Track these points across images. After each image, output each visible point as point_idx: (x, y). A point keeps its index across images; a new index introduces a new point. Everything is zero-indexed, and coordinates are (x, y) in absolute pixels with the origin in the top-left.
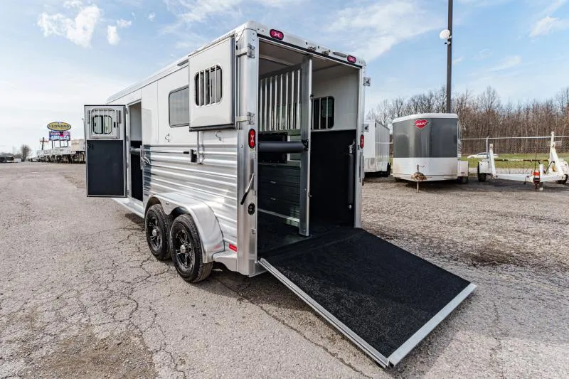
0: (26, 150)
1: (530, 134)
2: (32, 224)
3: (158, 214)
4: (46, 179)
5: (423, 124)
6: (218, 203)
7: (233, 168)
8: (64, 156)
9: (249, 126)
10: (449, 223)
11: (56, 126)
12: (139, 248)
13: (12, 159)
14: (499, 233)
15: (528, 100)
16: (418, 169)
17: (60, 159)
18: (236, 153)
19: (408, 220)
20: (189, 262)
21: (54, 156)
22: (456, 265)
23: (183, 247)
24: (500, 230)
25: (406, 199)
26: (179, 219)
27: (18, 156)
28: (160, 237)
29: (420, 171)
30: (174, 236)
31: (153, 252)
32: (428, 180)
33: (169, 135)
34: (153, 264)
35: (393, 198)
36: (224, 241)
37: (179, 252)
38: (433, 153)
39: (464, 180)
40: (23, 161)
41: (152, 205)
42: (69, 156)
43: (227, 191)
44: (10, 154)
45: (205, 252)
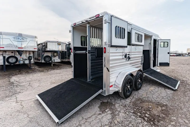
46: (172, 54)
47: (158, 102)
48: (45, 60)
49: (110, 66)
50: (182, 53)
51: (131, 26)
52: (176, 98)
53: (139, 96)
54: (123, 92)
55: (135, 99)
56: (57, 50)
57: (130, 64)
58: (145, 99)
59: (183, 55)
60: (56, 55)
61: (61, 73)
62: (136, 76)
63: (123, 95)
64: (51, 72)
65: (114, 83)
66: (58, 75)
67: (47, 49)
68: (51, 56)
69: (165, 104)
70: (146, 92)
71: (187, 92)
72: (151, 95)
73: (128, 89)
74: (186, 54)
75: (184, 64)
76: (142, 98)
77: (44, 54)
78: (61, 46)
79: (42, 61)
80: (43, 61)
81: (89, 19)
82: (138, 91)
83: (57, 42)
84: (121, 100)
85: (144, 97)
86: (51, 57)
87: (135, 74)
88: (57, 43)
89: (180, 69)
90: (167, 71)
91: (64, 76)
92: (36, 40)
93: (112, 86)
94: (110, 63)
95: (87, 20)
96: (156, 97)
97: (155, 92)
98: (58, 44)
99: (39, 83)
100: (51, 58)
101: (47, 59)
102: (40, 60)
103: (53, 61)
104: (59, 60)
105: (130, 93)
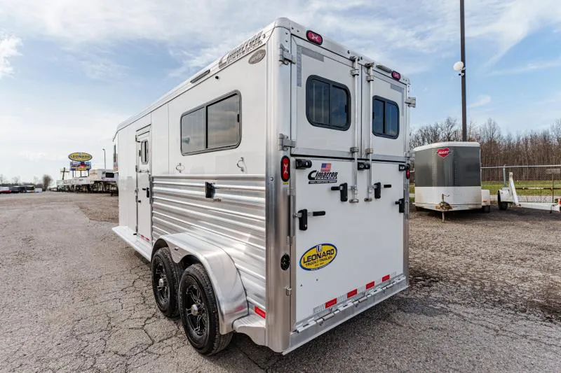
0: (47, 180)
1: (530, 162)
2: (26, 265)
3: (164, 260)
4: (59, 210)
5: (446, 152)
6: (239, 250)
7: (261, 208)
8: (83, 185)
9: (282, 152)
10: (491, 260)
11: (77, 157)
12: (144, 298)
13: (32, 189)
14: (553, 272)
15: (526, 131)
16: (443, 198)
17: (80, 189)
18: (264, 188)
19: (445, 255)
20: (202, 327)
21: (73, 186)
22: (528, 319)
23: (195, 307)
24: (552, 268)
25: (435, 230)
26: (189, 269)
27: (39, 186)
28: (167, 288)
29: (446, 200)
30: (184, 292)
31: (160, 306)
32: (454, 209)
33: (180, 164)
34: (158, 324)
35: (420, 229)
36: (248, 301)
37: (190, 312)
38: (456, 182)
39: (486, 209)
40: (44, 190)
41: (158, 248)
42: (88, 186)
43: (249, 235)
44: (31, 184)
45: (222, 314)
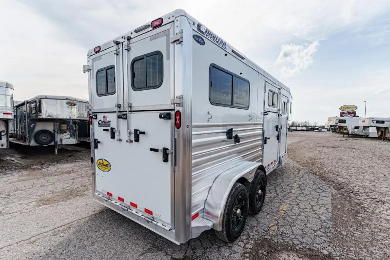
11: (346, 108)
46: (299, 126)
47: (309, 249)
48: (36, 141)
49: (193, 161)
50: (316, 126)
51: (243, 60)
52: (343, 233)
53: (261, 232)
54: (226, 229)
55: (252, 242)
56: (68, 117)
57: (239, 152)
58: (276, 241)
59: (318, 129)
60: (66, 128)
61: (73, 171)
62: (253, 182)
63: (225, 236)
64: (49, 169)
65: (203, 207)
66: (64, 176)
67: (41, 114)
68: (54, 130)
69: (326, 253)
70: (275, 220)
71: (358, 213)
72: (288, 227)
73: (237, 218)
74: (323, 127)
75: (327, 148)
76: (269, 238)
77: (34, 127)
78: (75, 109)
79: (30, 142)
80: (33, 143)
81: (134, 33)
82: (257, 216)
83: (67, 99)
84: (219, 247)
85: (274, 234)
86: (53, 132)
87: (250, 179)
88: (66, 101)
89: (324, 158)
90: (303, 161)
91: (80, 180)
92: (10, 92)
93: (197, 215)
94: (193, 154)
95: (130, 35)
96: (301, 232)
97: (295, 217)
98: (68, 103)
99: (5, 203)
100: (52, 136)
101: (43, 138)
102: (25, 141)
103: (59, 143)
104: (73, 141)
105: (240, 228)
